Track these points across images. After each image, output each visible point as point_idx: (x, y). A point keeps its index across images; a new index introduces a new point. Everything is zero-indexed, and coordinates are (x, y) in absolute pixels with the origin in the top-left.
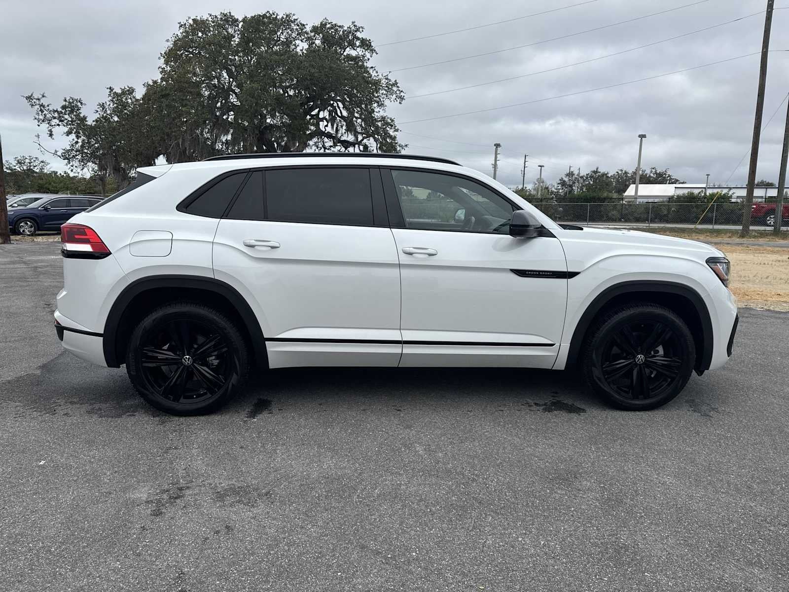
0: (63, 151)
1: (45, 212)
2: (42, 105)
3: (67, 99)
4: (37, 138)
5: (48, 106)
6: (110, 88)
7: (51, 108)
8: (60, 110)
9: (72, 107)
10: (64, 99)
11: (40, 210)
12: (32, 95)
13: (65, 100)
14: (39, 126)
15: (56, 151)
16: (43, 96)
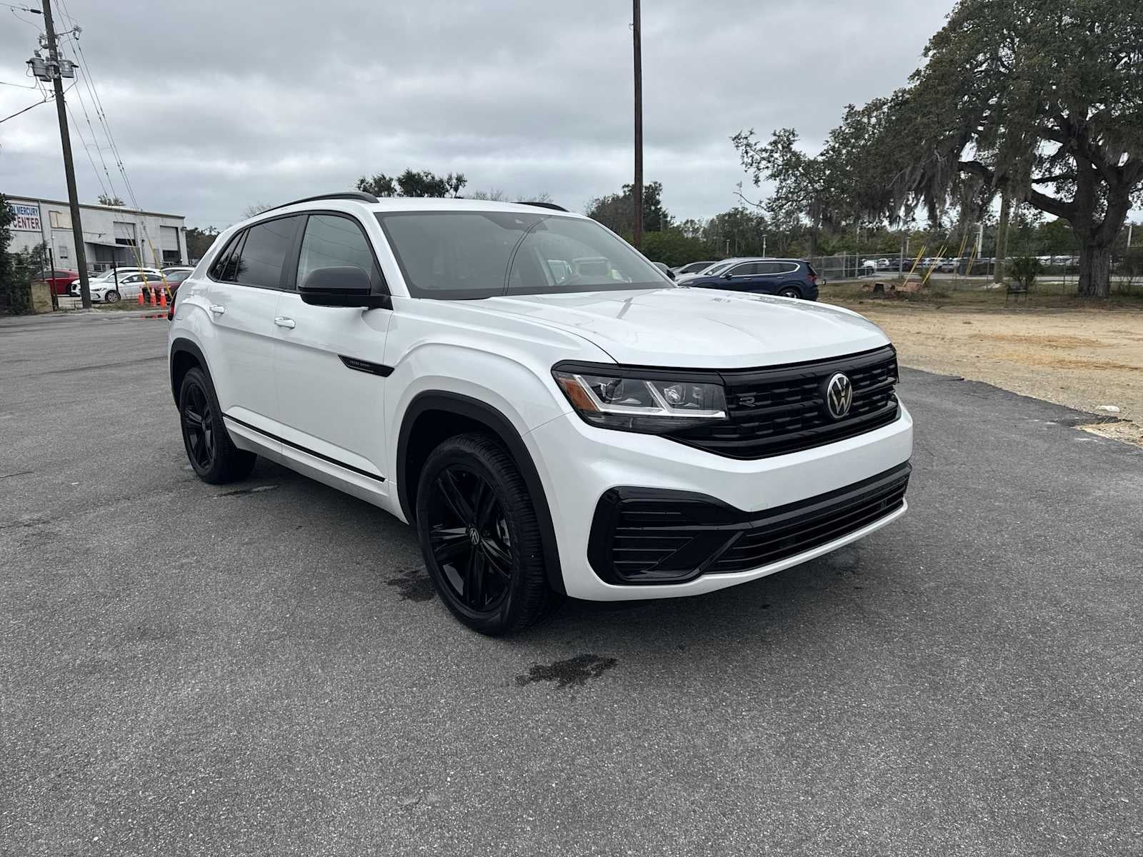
0: (768, 201)
1: (726, 281)
2: (748, 145)
3: (777, 133)
4: (738, 187)
5: (755, 144)
6: (850, 106)
7: (758, 147)
8: (769, 147)
9: (784, 142)
10: (773, 132)
11: (722, 278)
12: (739, 134)
13: (775, 134)
14: (746, 171)
15: (761, 202)
16: (751, 133)
